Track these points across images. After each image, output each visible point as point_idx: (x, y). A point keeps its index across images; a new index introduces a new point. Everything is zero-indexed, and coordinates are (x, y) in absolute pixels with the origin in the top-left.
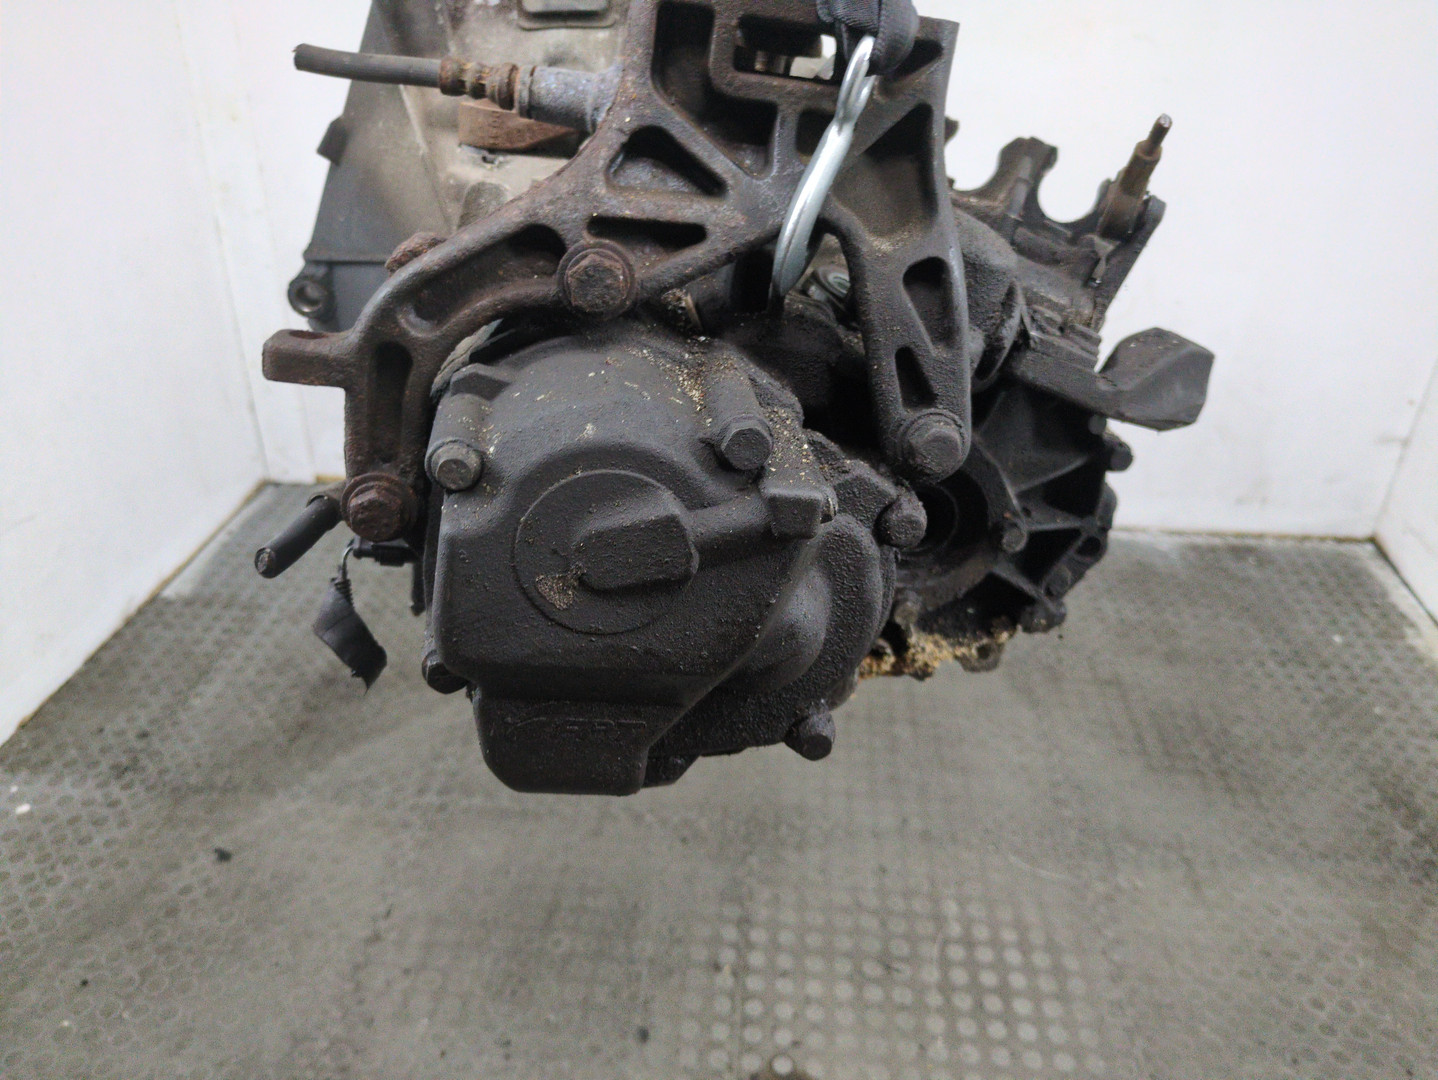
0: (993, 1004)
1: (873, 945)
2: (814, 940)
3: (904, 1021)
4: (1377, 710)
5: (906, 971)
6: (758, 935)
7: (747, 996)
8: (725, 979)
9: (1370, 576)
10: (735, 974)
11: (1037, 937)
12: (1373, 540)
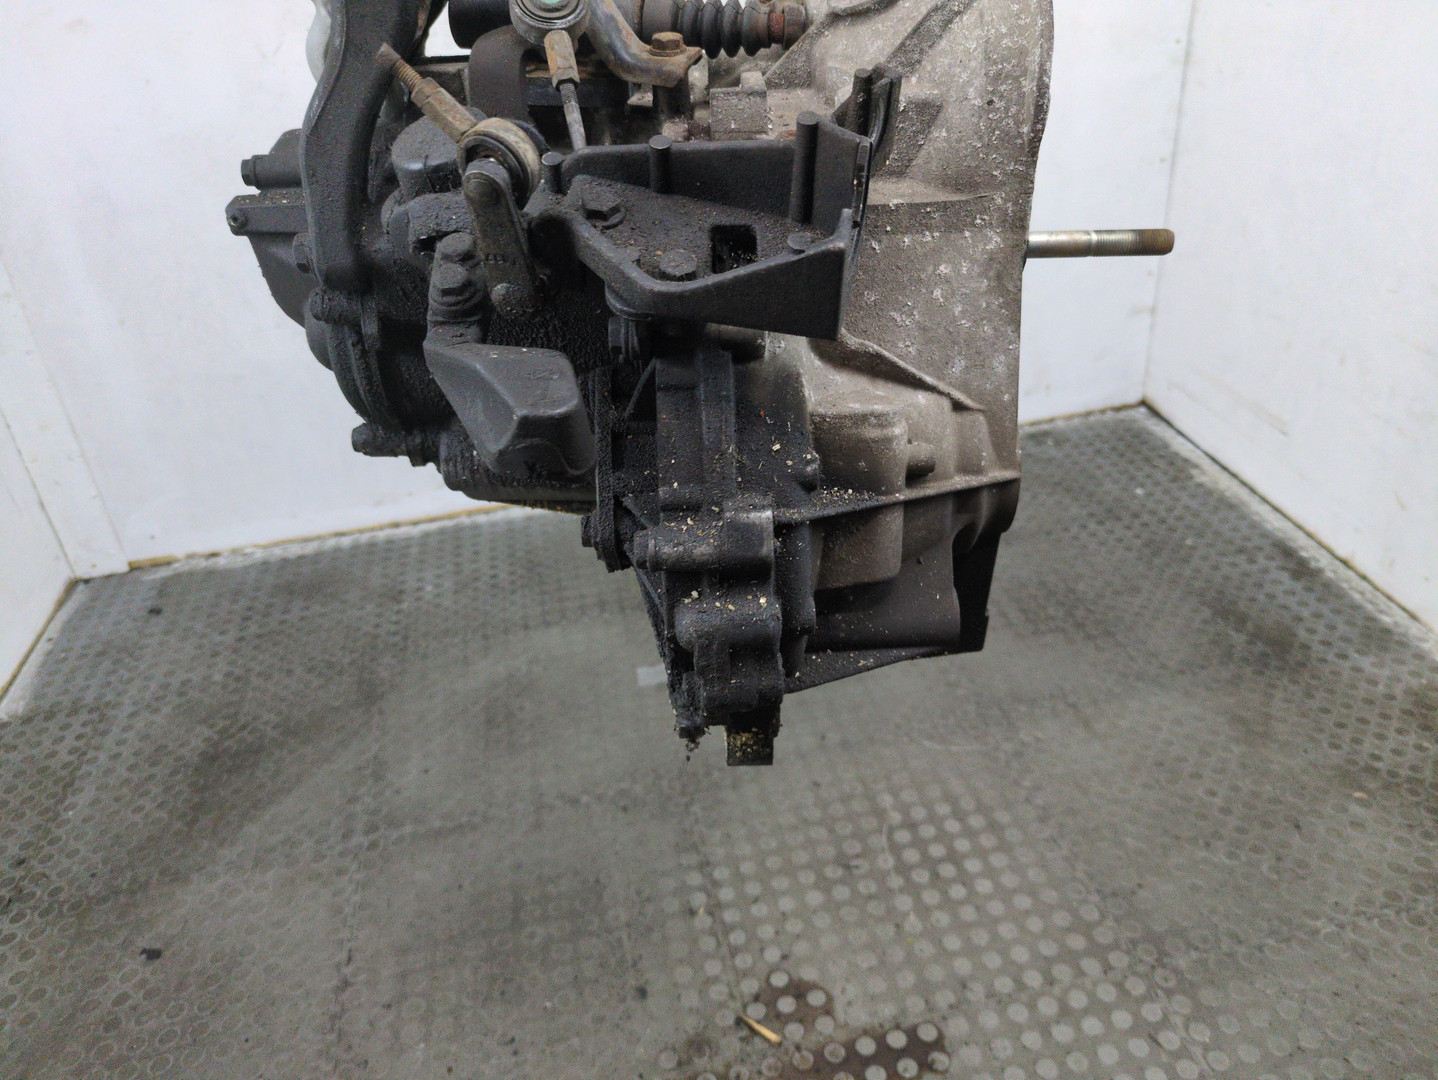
0: (947, 870)
1: (830, 852)
2: (773, 862)
3: (875, 908)
4: (1189, 542)
5: (864, 865)
6: (721, 873)
7: (728, 929)
8: (702, 920)
9: (1150, 434)
10: (710, 913)
11: (967, 803)
12: (1143, 403)
